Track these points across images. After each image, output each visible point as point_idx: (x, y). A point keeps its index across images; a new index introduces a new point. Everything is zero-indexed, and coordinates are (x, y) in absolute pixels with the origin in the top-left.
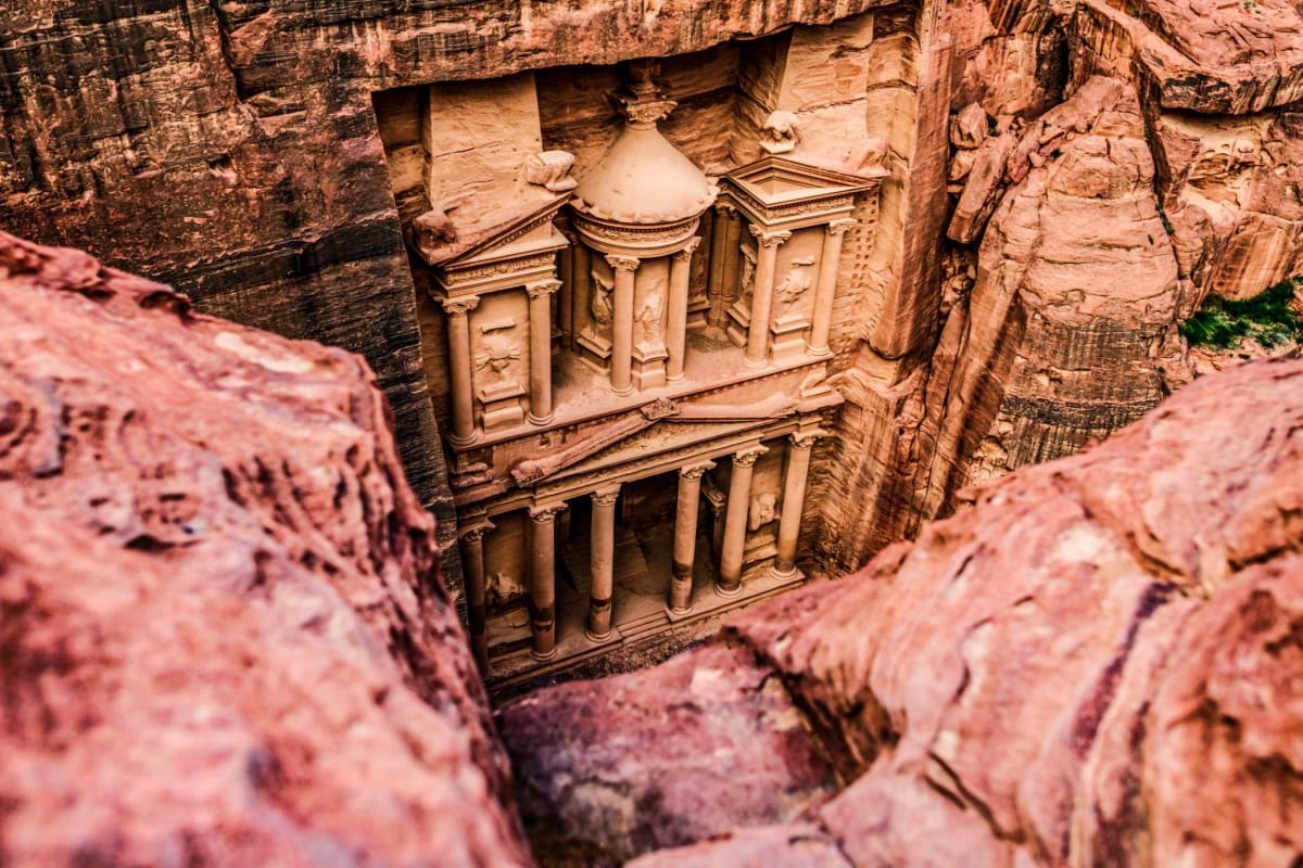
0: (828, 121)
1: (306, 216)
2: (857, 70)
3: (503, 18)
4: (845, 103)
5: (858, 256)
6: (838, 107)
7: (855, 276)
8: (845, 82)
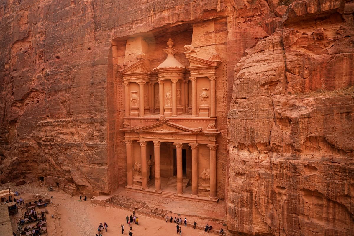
0: (204, 49)
1: (96, 57)
2: (211, 38)
3: (129, 26)
4: (209, 45)
5: (224, 91)
6: (207, 47)
7: (224, 97)
8: (208, 40)
